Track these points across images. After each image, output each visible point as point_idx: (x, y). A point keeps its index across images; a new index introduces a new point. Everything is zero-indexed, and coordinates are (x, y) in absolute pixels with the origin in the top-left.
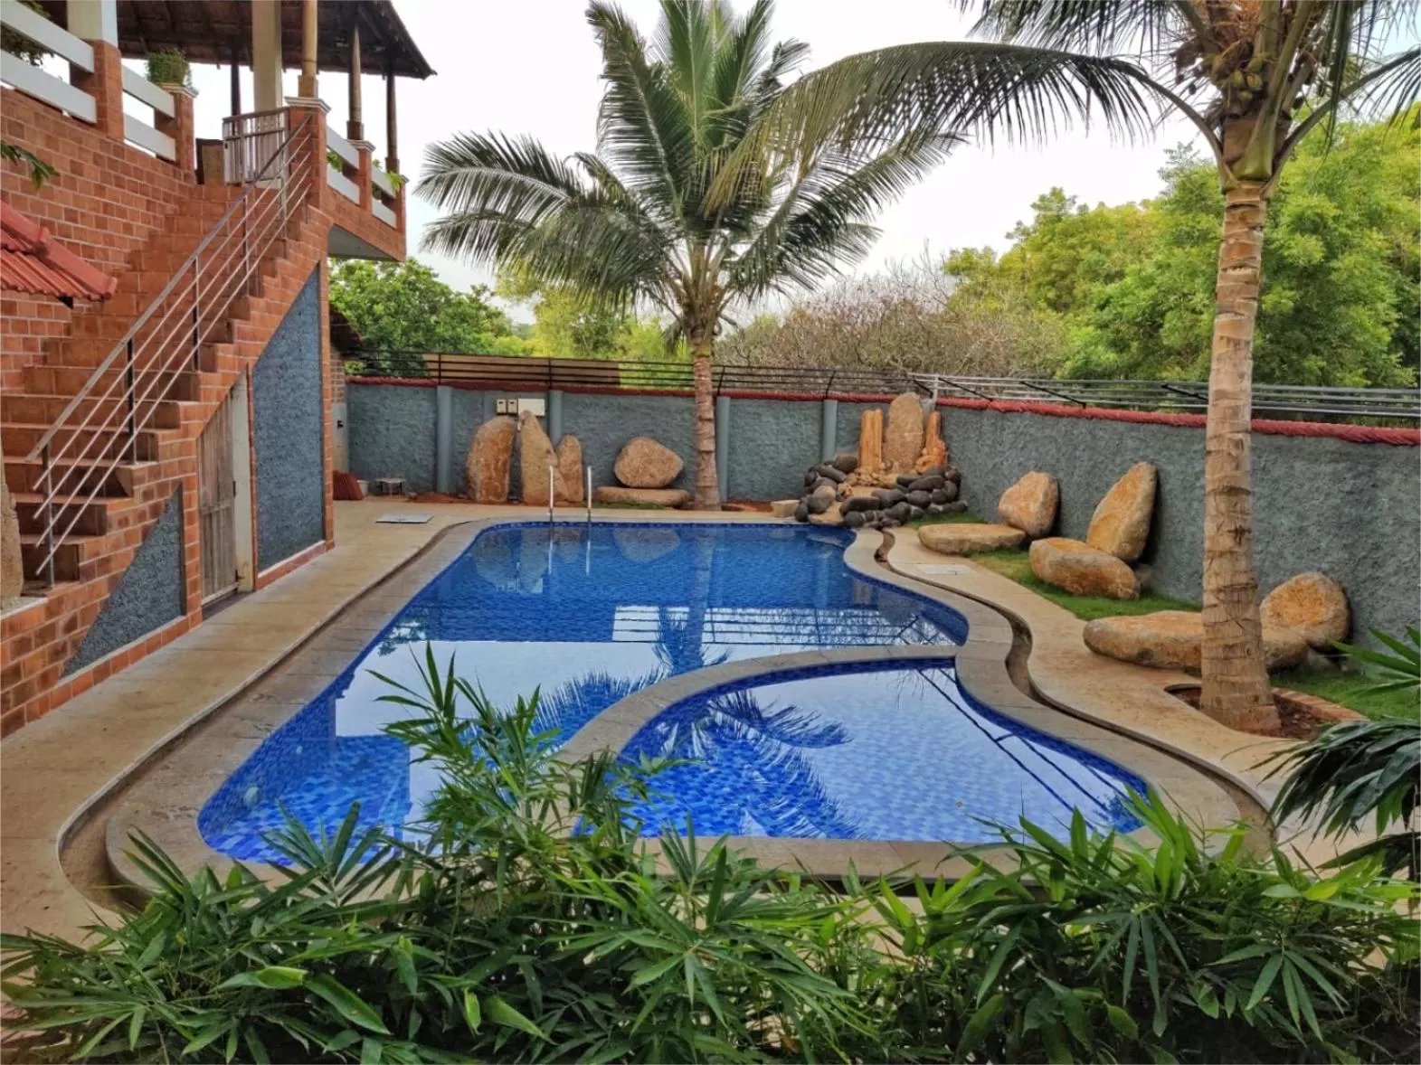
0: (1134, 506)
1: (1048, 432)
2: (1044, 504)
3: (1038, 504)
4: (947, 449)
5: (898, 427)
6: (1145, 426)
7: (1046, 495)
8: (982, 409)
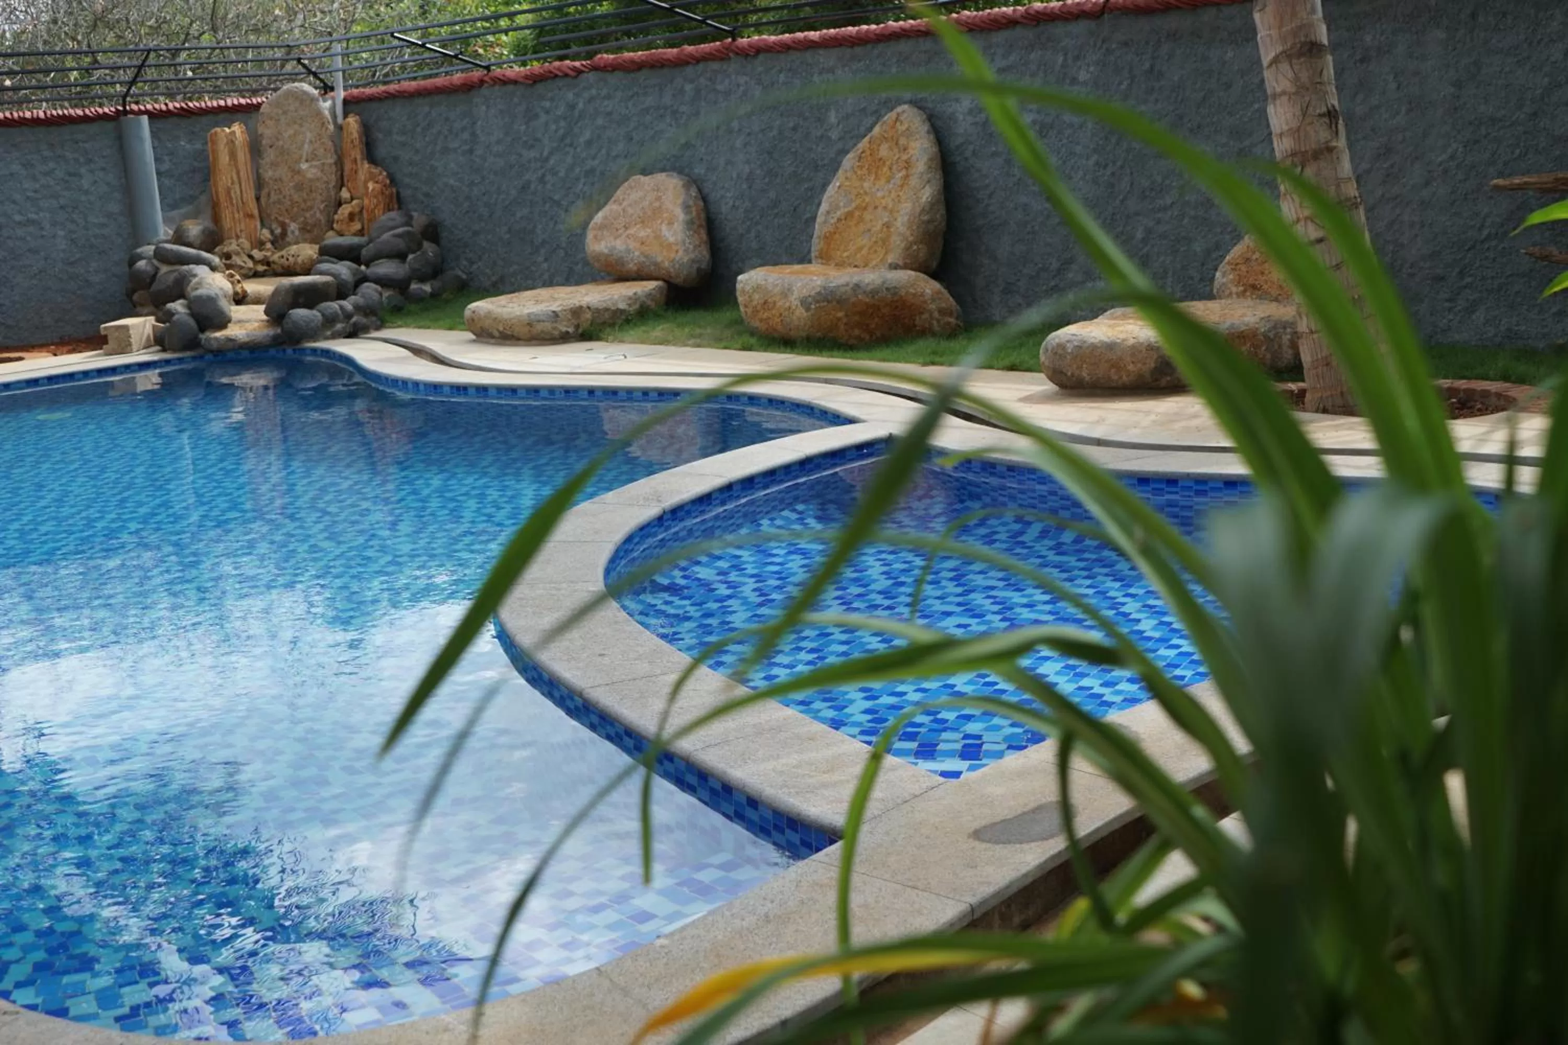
0: (914, 181)
1: (649, 101)
2: (690, 224)
3: (678, 226)
4: (393, 181)
5: (283, 152)
6: (881, 47)
7: (686, 208)
8: (468, 88)
